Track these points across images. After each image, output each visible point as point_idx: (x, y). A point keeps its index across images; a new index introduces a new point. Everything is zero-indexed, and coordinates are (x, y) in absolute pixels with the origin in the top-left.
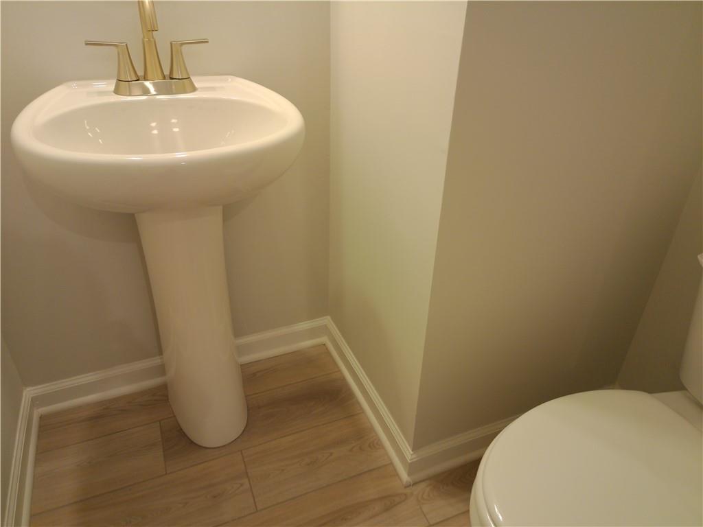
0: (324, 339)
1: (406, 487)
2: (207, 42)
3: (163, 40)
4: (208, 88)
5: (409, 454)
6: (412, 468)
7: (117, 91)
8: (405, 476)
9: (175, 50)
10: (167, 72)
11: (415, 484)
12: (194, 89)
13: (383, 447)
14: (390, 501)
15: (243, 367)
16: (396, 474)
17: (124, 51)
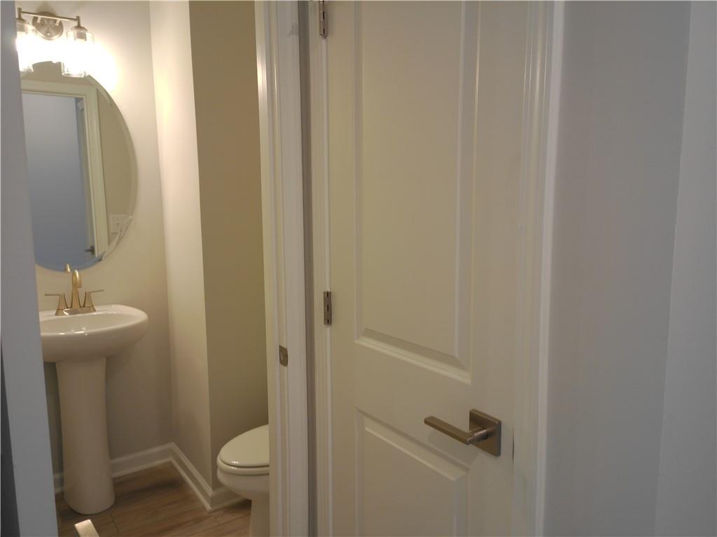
0: (171, 459)
1: (210, 513)
2: (102, 291)
3: (82, 292)
4: (100, 311)
5: (210, 492)
6: (213, 501)
7: (56, 314)
8: (208, 507)
9: (87, 295)
10: (82, 305)
11: (215, 511)
12: (95, 311)
13: (200, 501)
14: (198, 521)
15: (114, 479)
16: (205, 509)
17: (63, 297)
